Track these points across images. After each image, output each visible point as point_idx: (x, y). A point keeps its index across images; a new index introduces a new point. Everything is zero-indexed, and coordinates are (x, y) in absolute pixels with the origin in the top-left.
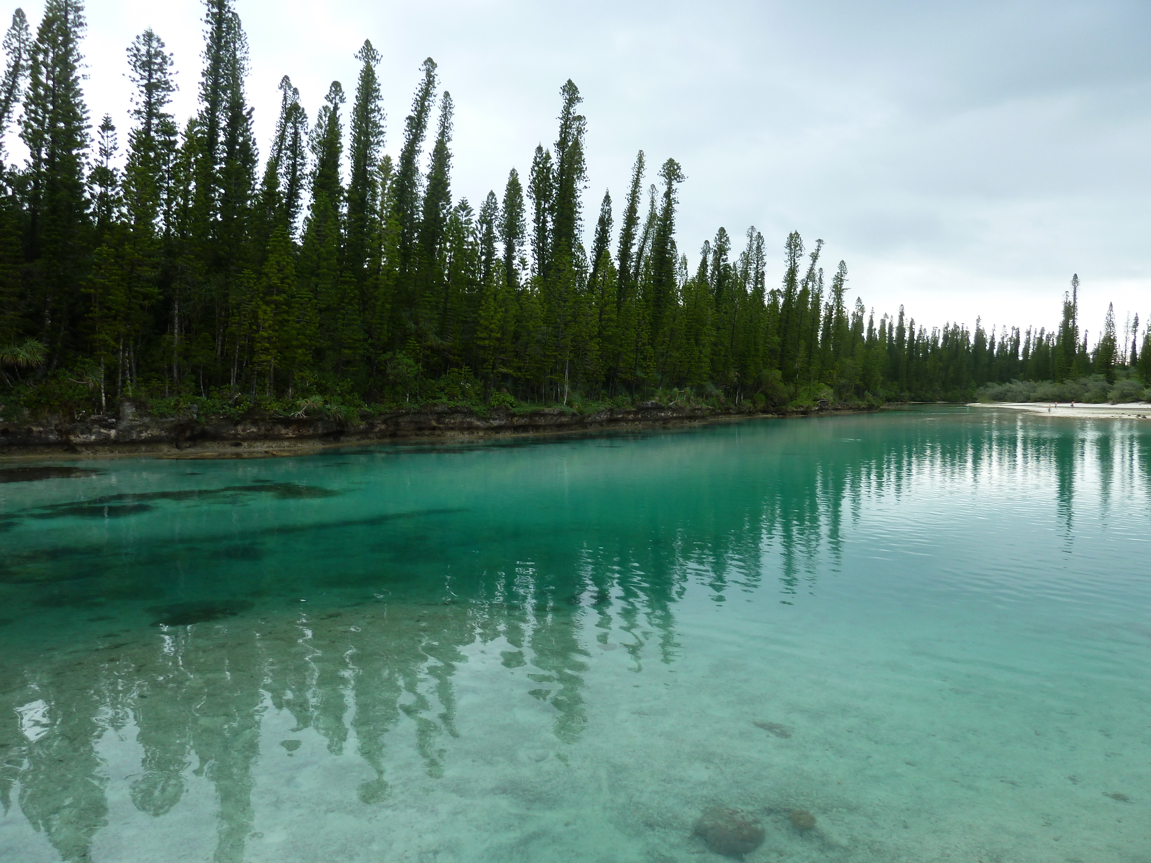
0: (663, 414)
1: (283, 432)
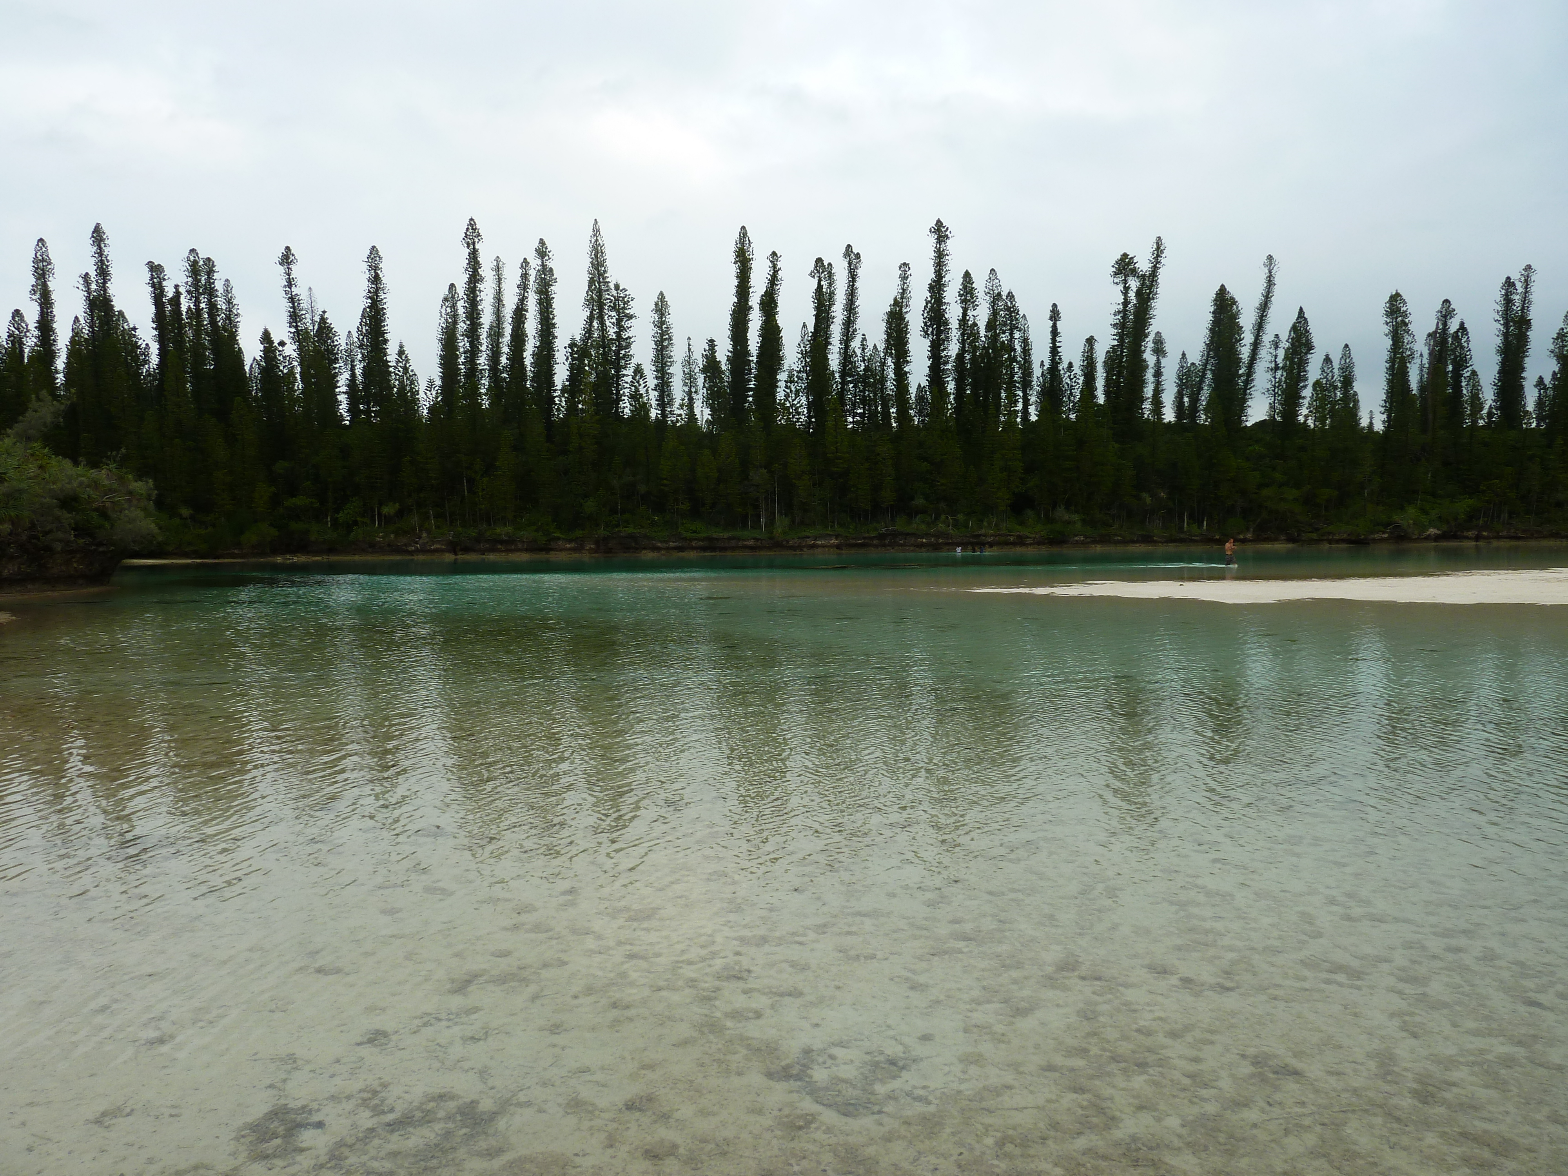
0: (925, 539)
1: (499, 547)
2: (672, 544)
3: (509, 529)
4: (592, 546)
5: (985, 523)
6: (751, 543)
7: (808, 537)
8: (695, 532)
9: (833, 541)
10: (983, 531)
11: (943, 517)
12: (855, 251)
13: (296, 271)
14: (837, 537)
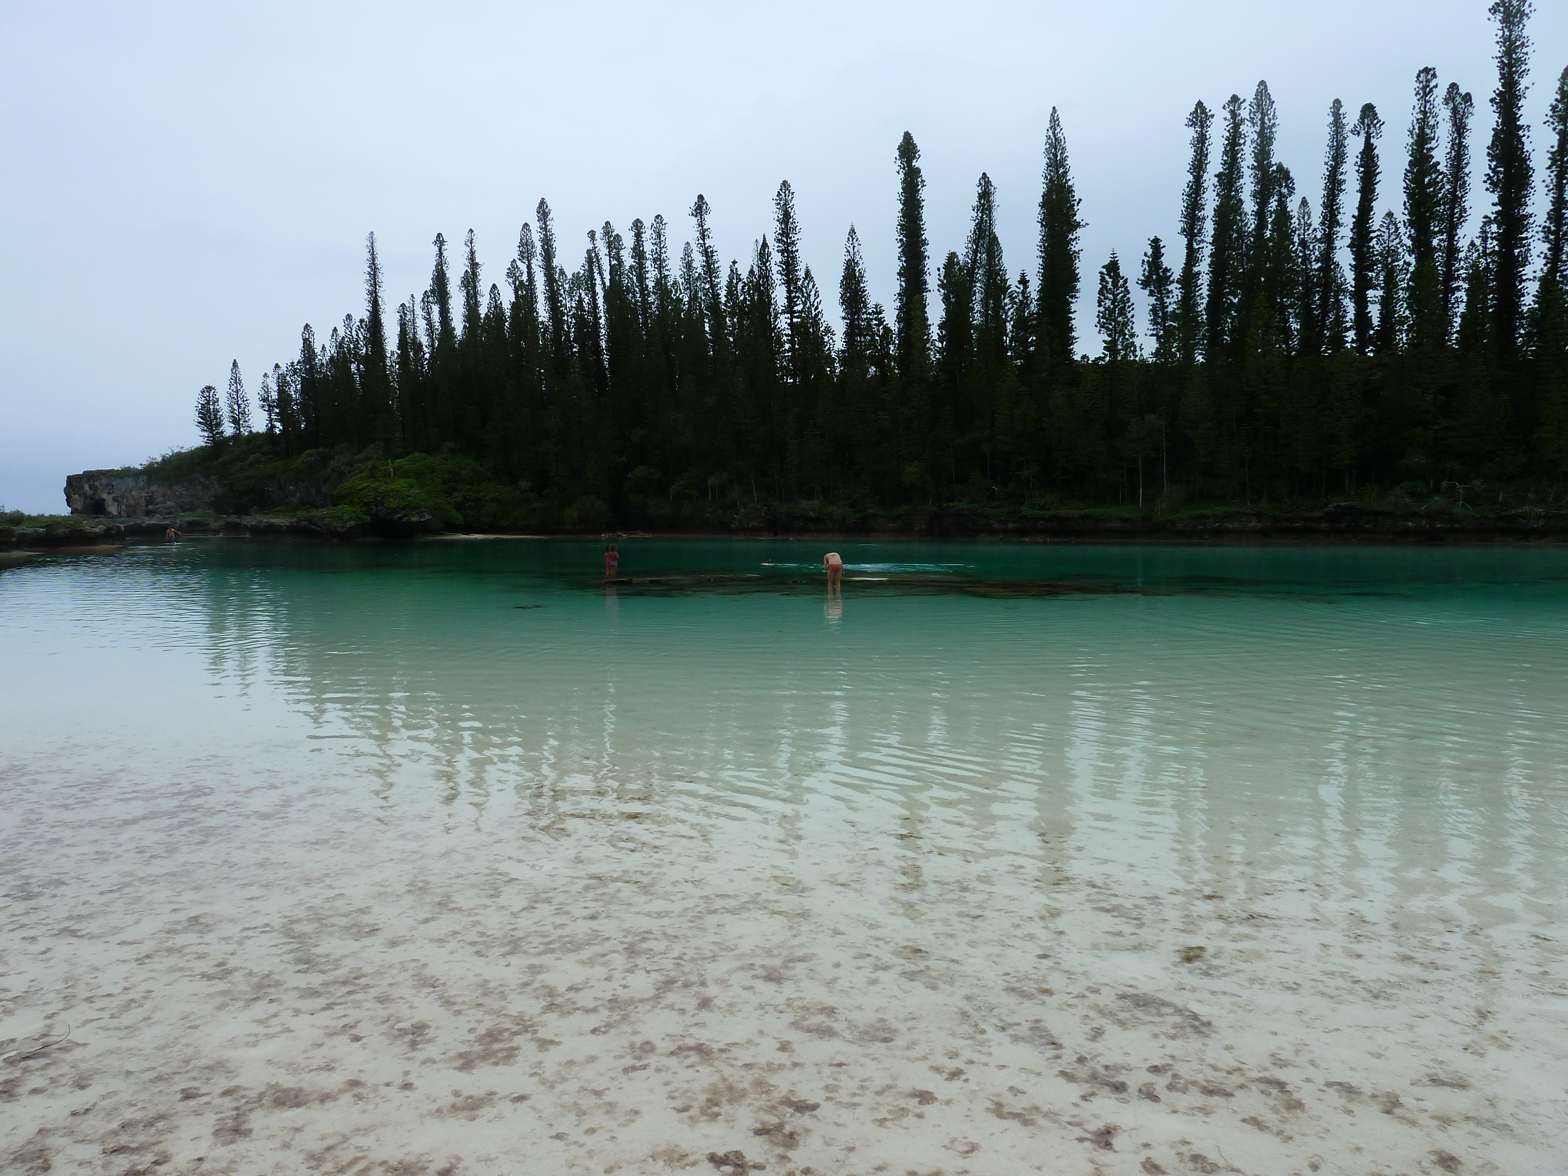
0: (1410, 524)
2: (1011, 525)
3: (815, 503)
4: (923, 527)
5: (1531, 495)
6: (1117, 524)
7: (1207, 517)
8: (1042, 508)
9: (1254, 523)
10: (1526, 508)
11: (1444, 484)
12: (1463, 91)
13: (710, 221)
14: (1259, 516)
